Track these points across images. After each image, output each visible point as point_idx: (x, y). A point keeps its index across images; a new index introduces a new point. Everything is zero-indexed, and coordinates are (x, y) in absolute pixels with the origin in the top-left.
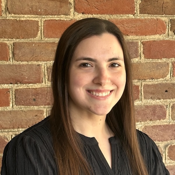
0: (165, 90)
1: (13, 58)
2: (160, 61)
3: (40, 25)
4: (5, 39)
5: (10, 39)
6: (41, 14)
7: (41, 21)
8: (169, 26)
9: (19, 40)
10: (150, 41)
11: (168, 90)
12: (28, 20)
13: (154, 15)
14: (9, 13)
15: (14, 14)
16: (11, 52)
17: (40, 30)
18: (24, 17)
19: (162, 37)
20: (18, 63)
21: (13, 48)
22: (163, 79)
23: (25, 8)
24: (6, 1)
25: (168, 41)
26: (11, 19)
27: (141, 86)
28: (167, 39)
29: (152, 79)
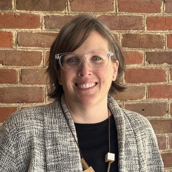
0: (142, 109)
1: (21, 82)
2: (138, 85)
3: (43, 55)
4: (15, 66)
5: (18, 67)
6: (44, 47)
7: (44, 52)
8: (144, 57)
9: (26, 67)
10: (130, 69)
11: (144, 109)
12: (34, 51)
13: (133, 49)
14: (19, 45)
15: (23, 46)
16: (19, 77)
17: (43, 59)
18: (30, 49)
19: (140, 66)
20: (24, 86)
21: (20, 73)
22: (140, 100)
23: (31, 42)
24: (17, 36)
25: (144, 70)
26: (20, 51)
27: (123, 105)
28: (143, 67)
29: (132, 100)
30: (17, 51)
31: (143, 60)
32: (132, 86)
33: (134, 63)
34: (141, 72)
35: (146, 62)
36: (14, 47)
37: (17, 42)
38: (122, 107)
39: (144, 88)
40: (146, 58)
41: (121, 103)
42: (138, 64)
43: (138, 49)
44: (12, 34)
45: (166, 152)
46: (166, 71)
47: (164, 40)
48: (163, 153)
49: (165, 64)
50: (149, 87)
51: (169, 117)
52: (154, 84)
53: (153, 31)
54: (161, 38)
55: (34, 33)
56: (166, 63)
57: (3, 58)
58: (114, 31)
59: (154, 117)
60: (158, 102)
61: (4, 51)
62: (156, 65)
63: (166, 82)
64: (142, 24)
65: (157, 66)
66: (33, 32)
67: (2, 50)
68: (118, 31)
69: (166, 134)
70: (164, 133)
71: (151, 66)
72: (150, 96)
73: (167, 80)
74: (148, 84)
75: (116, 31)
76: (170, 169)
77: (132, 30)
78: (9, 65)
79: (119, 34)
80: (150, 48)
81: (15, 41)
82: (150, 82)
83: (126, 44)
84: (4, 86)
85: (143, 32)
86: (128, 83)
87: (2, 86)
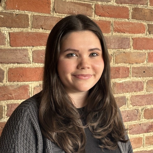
2: (141, 51)
14: (55, 12)
15: (59, 13)
22: (142, 64)
24: (54, 4)
25: (146, 39)
26: (56, 17)
27: (131, 68)
28: (146, 37)
29: (137, 63)
30: (54, 17)
31: (146, 31)
32: (137, 52)
33: (139, 33)
34: (144, 40)
35: (148, 33)
36: (51, 14)
37: (54, 9)
38: (130, 70)
40: (148, 29)
41: (129, 66)
42: (142, 34)
43: (143, 21)
44: (51, 1)
50: (149, 54)
52: (152, 51)
55: (68, 1)
57: (43, 22)
58: (127, 5)
59: (151, 78)
61: (44, 17)
67: (42, 16)
68: (130, 4)
71: (151, 36)
72: (149, 61)
74: (148, 51)
75: (128, 5)
77: (139, 5)
78: (47, 30)
79: (130, 7)
80: (151, 21)
81: (52, 8)
82: (150, 49)
83: (135, 16)
84: (43, 48)
85: (147, 7)
86: (134, 49)
87: (41, 48)
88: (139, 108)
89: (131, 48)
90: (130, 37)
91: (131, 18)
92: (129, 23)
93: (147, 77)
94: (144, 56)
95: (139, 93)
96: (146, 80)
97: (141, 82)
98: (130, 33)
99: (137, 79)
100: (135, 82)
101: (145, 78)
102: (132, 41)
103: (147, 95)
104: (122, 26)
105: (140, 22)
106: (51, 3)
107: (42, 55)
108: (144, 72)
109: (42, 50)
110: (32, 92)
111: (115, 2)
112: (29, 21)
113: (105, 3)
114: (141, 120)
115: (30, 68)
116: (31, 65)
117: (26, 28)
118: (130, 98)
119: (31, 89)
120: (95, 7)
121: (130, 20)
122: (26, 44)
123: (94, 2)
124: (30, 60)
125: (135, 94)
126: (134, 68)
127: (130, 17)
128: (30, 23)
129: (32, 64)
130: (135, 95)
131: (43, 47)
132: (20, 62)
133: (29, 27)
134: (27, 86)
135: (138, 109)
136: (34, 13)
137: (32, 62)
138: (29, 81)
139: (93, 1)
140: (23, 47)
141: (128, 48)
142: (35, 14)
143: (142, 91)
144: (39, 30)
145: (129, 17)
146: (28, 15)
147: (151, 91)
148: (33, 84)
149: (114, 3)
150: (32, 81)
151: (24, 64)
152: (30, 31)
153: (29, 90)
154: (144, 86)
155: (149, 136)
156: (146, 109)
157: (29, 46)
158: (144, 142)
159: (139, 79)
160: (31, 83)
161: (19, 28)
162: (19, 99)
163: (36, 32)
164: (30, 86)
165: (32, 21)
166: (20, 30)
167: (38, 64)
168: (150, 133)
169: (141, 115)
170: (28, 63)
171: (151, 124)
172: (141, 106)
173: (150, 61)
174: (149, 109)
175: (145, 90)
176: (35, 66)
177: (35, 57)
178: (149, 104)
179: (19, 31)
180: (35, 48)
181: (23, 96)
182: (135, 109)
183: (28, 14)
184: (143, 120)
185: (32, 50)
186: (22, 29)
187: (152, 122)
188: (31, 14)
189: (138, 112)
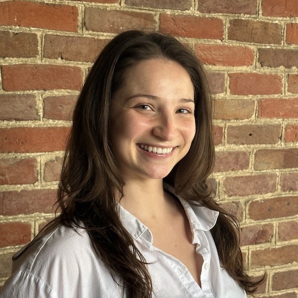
0: (249, 133)
2: (246, 98)
4: (79, 62)
5: (84, 63)
8: (256, 56)
10: (237, 73)
11: (252, 134)
13: (243, 43)
14: (87, 29)
15: (93, 31)
18: (103, 35)
19: (250, 69)
22: (248, 120)
23: (105, 24)
24: (83, 14)
25: (255, 75)
26: (88, 37)
27: (225, 127)
28: (254, 72)
29: (237, 119)
30: (83, 38)
31: (255, 61)
32: (238, 98)
33: (243, 64)
34: (251, 78)
35: (258, 64)
36: (79, 32)
37: (84, 24)
38: (223, 131)
39: (254, 102)
40: (259, 58)
41: (222, 125)
42: (248, 66)
43: (249, 43)
44: (78, 10)
45: (276, 197)
46: (283, 77)
47: (283, 31)
48: (272, 197)
49: (282, 68)
50: (260, 102)
51: (283, 146)
52: (266, 97)
53: (269, 18)
54: (279, 28)
55: (110, 10)
56: (283, 65)
57: (63, 47)
58: (219, 14)
59: (264, 145)
60: (270, 123)
61: (65, 38)
62: (270, 68)
63: (282, 94)
64: (256, 7)
65: (271, 70)
66: (108, 9)
67: (62, 36)
68: (225, 14)
69: (277, 170)
70: (275, 169)
71: (264, 69)
72: (260, 114)
73: (283, 91)
74: (259, 96)
75: (221, 14)
76: (279, 220)
77: (242, 15)
78: (71, 61)
79: (225, 19)
80: (264, 43)
81: (81, 21)
82: (262, 93)
83: (234, 35)
84: (62, 93)
85: (257, 18)
86: (233, 95)
87: (60, 93)
88: (240, 200)
89: (226, 91)
90: (224, 72)
91: (227, 38)
92: (224, 47)
93: (256, 144)
94: (251, 105)
95: (240, 173)
96: (253, 150)
97: (244, 154)
98: (224, 66)
99: (237, 147)
100: (234, 153)
101: (252, 146)
102: (229, 79)
103: (255, 176)
104: (209, 52)
105: (243, 45)
106: (79, 13)
107: (61, 106)
108: (251, 135)
109: (61, 97)
110: (42, 171)
111: (198, 10)
112: (37, 46)
113: (177, 12)
114: (244, 221)
115: (38, 128)
116: (41, 122)
117: (32, 58)
118: (224, 182)
119: (41, 165)
120: (160, 20)
121: (225, 42)
122: (31, 85)
123: (158, 10)
124: (39, 114)
125: (233, 174)
126: (231, 128)
127: (226, 36)
128: (39, 48)
129: (43, 120)
130: (234, 176)
131: (63, 90)
132: (20, 117)
133: (38, 57)
134: (32, 161)
135: (239, 202)
136: (47, 30)
137: (43, 117)
138: (37, 152)
139: (156, 9)
140: (26, 92)
141: (220, 92)
142: (49, 33)
143: (246, 169)
144: (57, 61)
145: (224, 37)
146: (36, 35)
147: (263, 170)
148: (44, 157)
149: (195, 11)
150: (41, 152)
151: (27, 122)
152: (39, 62)
153: (36, 167)
154: (251, 160)
155: (259, 250)
156: (253, 201)
157: (37, 90)
158: (248, 260)
159: (242, 148)
160: (40, 155)
161: (20, 57)
162: (17, 184)
163: (50, 65)
164: (39, 160)
165: (44, 45)
166: (22, 61)
167: (54, 121)
168: (261, 245)
169: (244, 213)
170: (36, 120)
171: (261, 228)
172: (243, 196)
173: (261, 116)
174: (259, 202)
175: (253, 167)
176: (47, 125)
177: (48, 108)
178: (259, 192)
179: (20, 63)
180: (48, 93)
181: (25, 177)
182: (233, 202)
183: (36, 33)
184: (248, 221)
185: (44, 96)
186: (24, 59)
187: (264, 225)
188: (41, 33)
189: (238, 206)
